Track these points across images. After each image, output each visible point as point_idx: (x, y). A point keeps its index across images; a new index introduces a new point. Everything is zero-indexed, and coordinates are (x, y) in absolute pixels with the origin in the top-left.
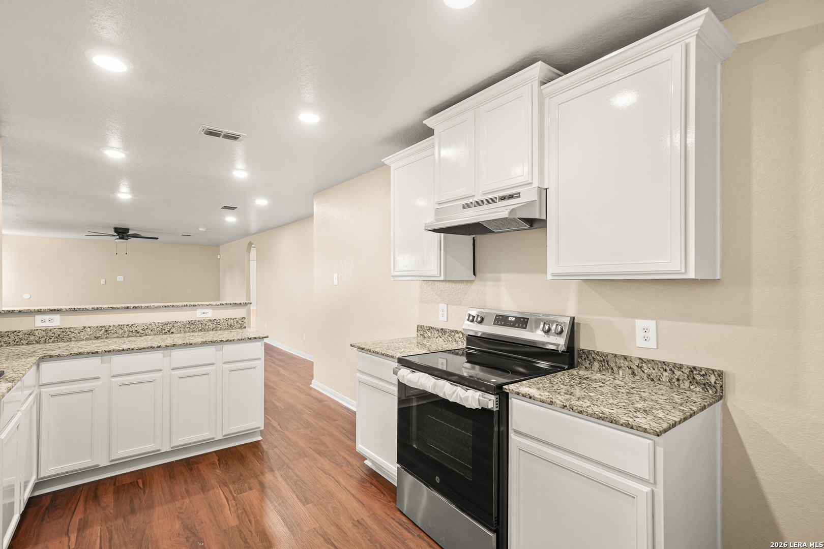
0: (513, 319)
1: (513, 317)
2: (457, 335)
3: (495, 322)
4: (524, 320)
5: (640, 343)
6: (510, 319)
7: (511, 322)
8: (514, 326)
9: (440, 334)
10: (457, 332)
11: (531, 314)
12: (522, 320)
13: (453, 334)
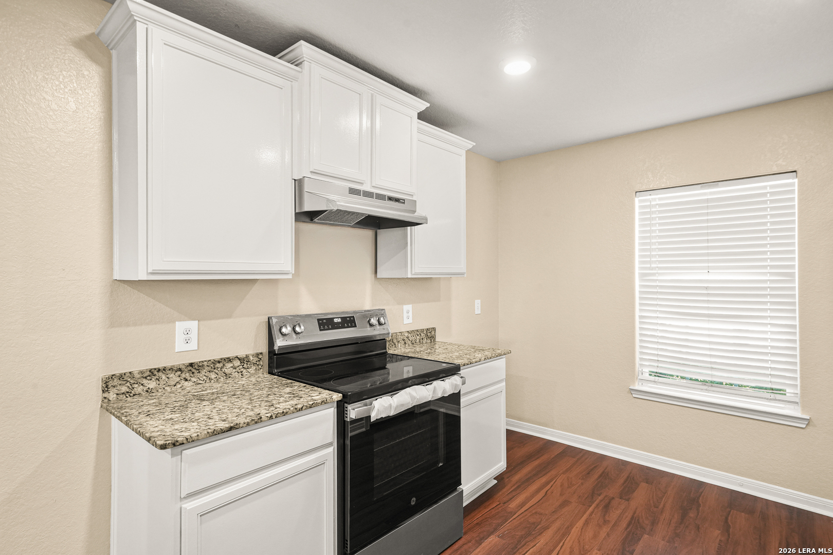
0: (339, 320)
1: (338, 318)
2: (229, 365)
3: (320, 328)
4: (350, 319)
5: (406, 321)
6: (336, 320)
7: (338, 323)
8: (343, 327)
9: (187, 375)
10: (229, 360)
11: (355, 312)
12: (348, 319)
13: (218, 365)
